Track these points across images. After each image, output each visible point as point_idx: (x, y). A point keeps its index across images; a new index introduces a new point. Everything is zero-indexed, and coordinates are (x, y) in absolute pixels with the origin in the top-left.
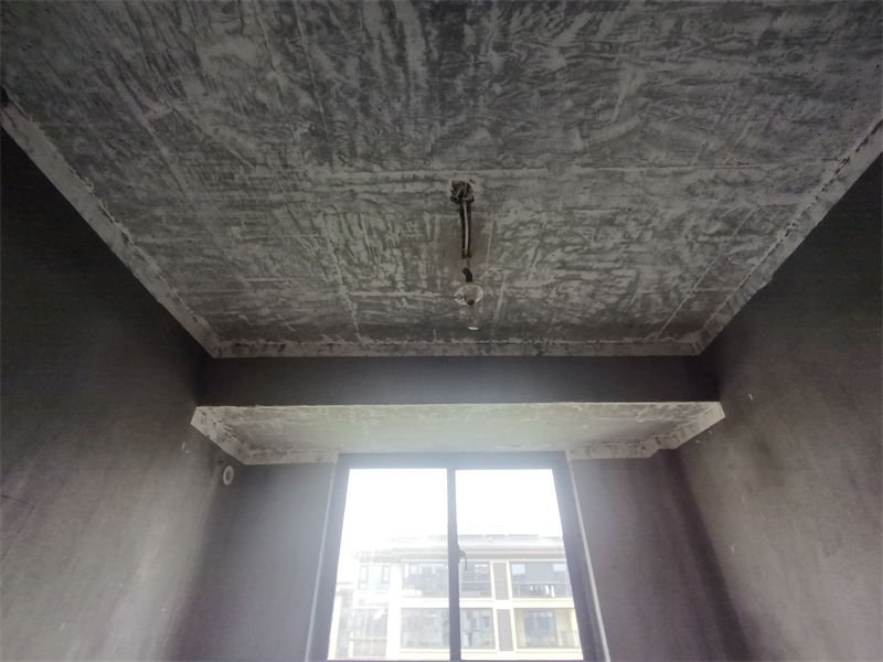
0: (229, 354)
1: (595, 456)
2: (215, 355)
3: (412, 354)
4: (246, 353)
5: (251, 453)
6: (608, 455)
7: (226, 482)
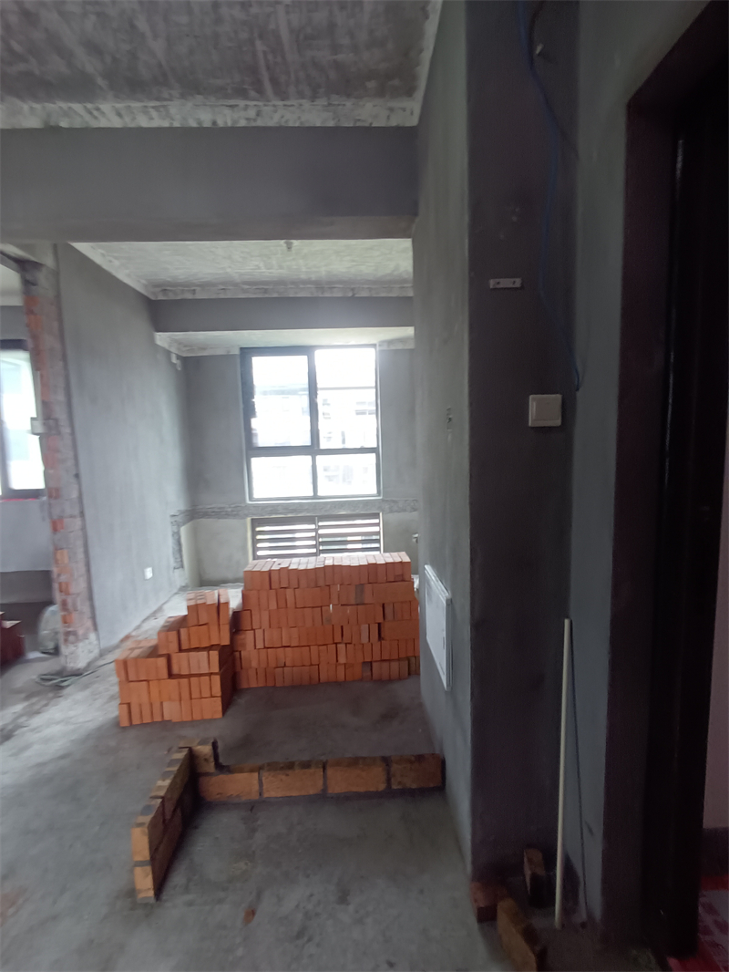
0: (161, 297)
1: (393, 348)
2: (153, 298)
3: (275, 295)
4: (171, 297)
5: (185, 349)
6: (400, 347)
7: (179, 369)
